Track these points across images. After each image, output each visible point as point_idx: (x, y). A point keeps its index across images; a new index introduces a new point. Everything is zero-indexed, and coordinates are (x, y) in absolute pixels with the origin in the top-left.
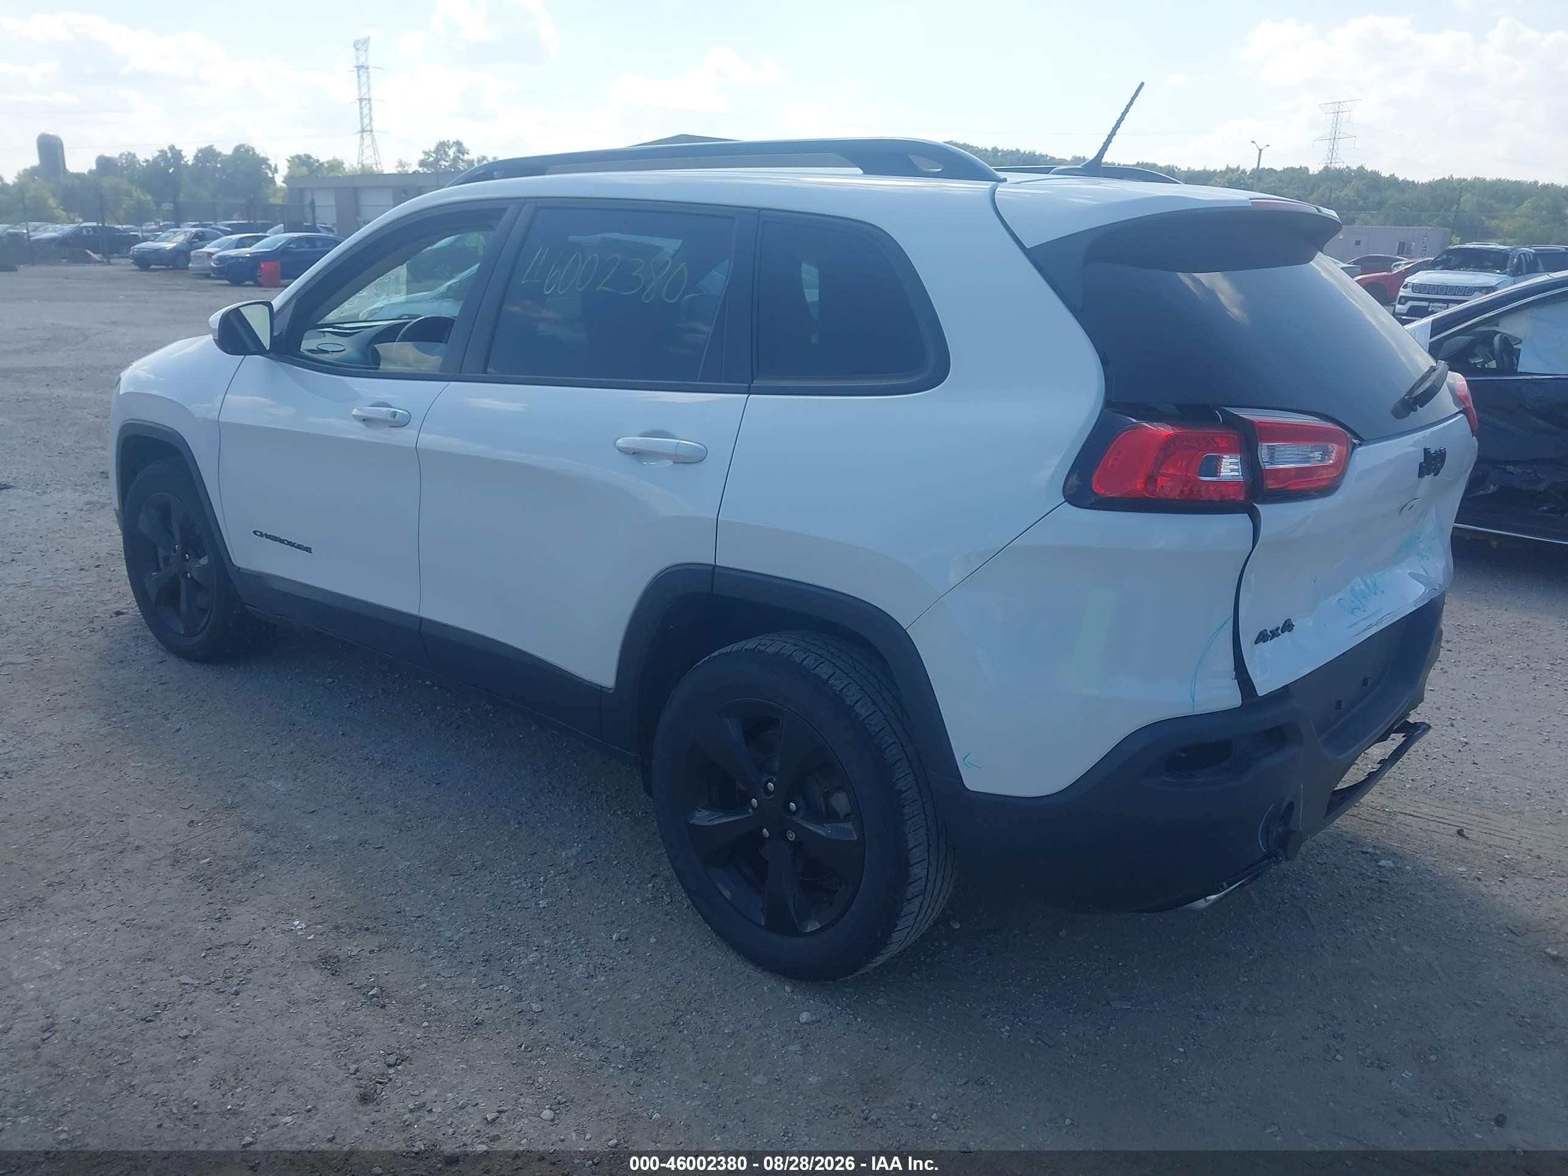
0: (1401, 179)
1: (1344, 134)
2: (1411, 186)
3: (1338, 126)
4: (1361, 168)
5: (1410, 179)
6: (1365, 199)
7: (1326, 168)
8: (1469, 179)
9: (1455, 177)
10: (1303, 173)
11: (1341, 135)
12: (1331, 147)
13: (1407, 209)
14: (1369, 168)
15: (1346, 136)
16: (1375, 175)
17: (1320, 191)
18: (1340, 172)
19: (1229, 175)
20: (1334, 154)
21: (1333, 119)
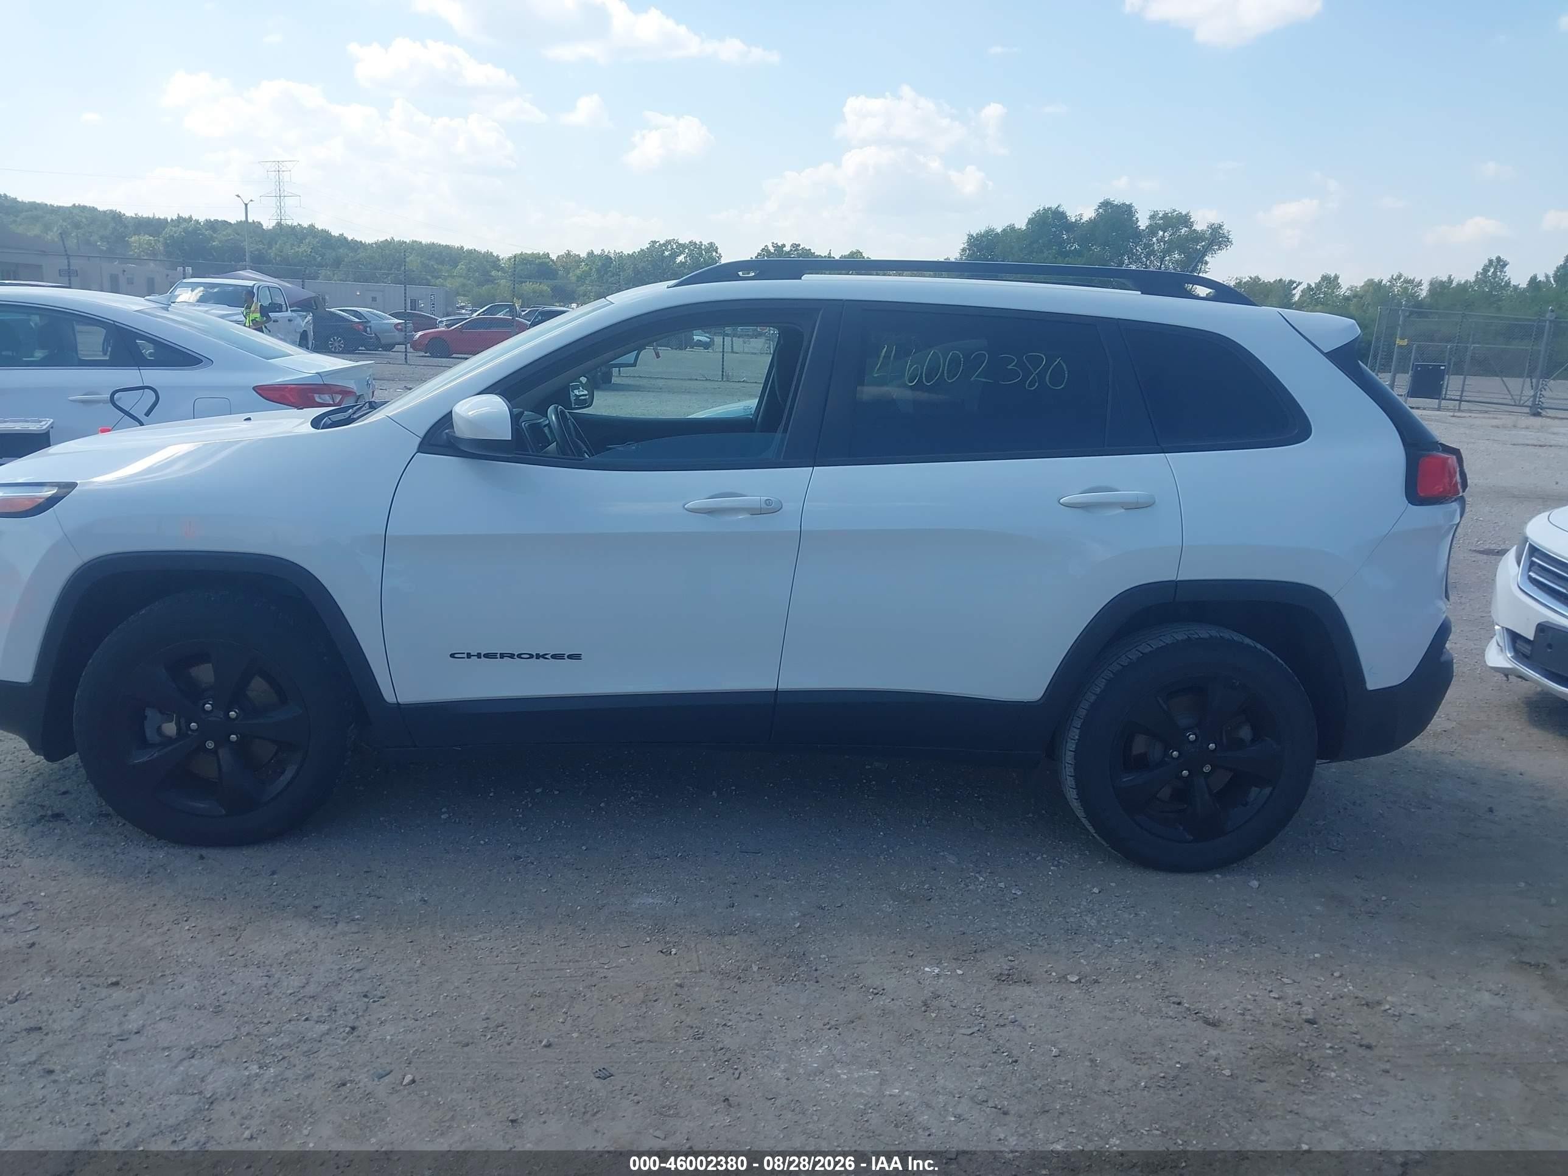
0: (350, 238)
1: (288, 192)
2: (359, 245)
3: (281, 184)
4: (312, 226)
5: (359, 240)
6: (323, 256)
7: (279, 224)
8: (408, 242)
9: (396, 239)
10: (257, 227)
11: (286, 194)
12: (279, 204)
13: (363, 267)
14: (319, 226)
15: (290, 195)
16: (325, 236)
17: (277, 246)
18: (292, 228)
19: (184, 225)
20: (283, 211)
21: (275, 177)
